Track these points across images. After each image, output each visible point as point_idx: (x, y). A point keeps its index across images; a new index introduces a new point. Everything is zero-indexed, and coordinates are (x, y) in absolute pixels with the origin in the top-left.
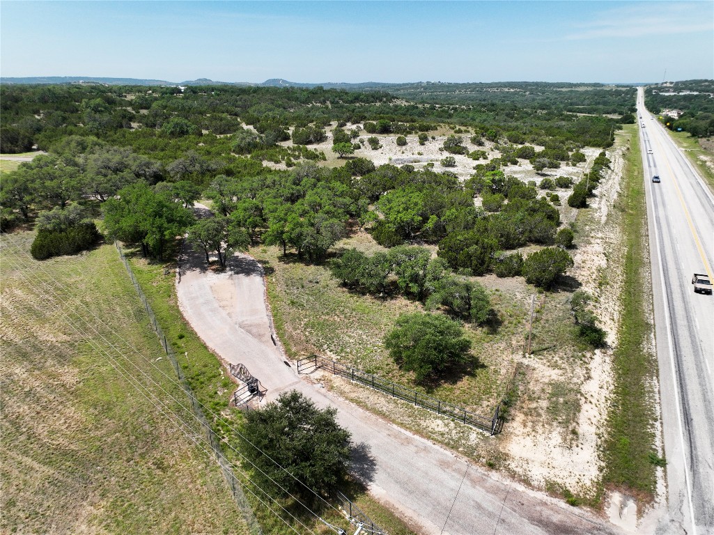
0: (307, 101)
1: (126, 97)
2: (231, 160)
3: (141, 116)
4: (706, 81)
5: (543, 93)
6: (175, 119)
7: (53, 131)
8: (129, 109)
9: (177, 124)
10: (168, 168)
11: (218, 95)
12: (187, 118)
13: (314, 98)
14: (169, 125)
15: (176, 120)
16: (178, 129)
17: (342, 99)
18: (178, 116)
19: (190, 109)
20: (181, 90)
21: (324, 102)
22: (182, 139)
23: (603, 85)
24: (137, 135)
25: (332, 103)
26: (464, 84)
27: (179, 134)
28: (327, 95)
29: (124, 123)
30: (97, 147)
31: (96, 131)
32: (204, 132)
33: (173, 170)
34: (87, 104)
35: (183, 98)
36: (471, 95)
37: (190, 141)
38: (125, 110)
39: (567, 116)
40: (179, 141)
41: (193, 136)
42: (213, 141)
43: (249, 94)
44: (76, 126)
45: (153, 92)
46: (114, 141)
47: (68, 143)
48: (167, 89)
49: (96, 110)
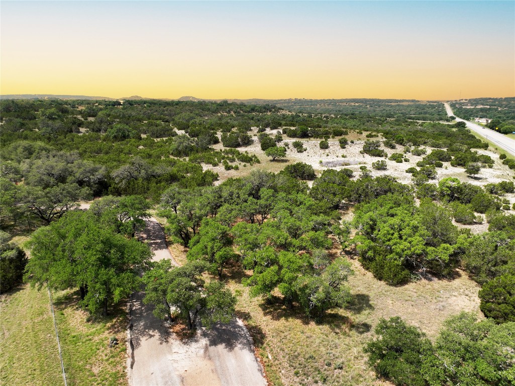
0: (216, 111)
1: (78, 108)
2: (173, 163)
3: (88, 122)
4: (490, 99)
5: (379, 106)
6: (117, 126)
7: (10, 135)
8: (79, 117)
9: (120, 129)
10: (114, 174)
11: (150, 107)
12: (127, 124)
13: (221, 109)
14: (112, 131)
15: (119, 126)
16: (120, 134)
17: (242, 110)
18: (120, 122)
19: (129, 117)
20: (120, 103)
21: (229, 112)
22: (124, 142)
23: (418, 101)
24: (84, 139)
25: (235, 112)
26: (321, 100)
27: (121, 138)
28: (231, 107)
29: (73, 128)
30: (44, 152)
31: (48, 135)
32: (143, 136)
33: (118, 176)
34: (43, 112)
35: (123, 109)
36: (329, 108)
37: (131, 145)
38: (75, 118)
39: (411, 122)
40: (122, 144)
41: (134, 140)
42: (151, 145)
43: (173, 106)
44: (31, 131)
45: (99, 105)
46: (63, 144)
47: (16, 148)
48: (110, 102)
49: (50, 118)
